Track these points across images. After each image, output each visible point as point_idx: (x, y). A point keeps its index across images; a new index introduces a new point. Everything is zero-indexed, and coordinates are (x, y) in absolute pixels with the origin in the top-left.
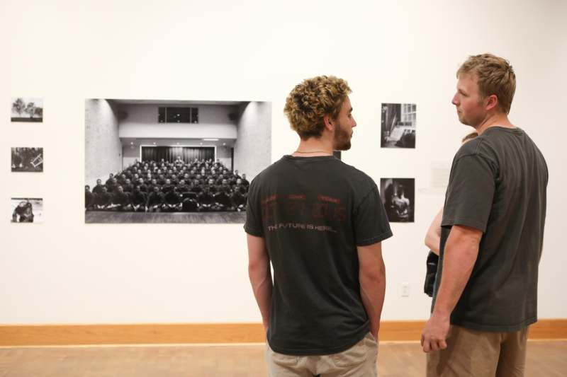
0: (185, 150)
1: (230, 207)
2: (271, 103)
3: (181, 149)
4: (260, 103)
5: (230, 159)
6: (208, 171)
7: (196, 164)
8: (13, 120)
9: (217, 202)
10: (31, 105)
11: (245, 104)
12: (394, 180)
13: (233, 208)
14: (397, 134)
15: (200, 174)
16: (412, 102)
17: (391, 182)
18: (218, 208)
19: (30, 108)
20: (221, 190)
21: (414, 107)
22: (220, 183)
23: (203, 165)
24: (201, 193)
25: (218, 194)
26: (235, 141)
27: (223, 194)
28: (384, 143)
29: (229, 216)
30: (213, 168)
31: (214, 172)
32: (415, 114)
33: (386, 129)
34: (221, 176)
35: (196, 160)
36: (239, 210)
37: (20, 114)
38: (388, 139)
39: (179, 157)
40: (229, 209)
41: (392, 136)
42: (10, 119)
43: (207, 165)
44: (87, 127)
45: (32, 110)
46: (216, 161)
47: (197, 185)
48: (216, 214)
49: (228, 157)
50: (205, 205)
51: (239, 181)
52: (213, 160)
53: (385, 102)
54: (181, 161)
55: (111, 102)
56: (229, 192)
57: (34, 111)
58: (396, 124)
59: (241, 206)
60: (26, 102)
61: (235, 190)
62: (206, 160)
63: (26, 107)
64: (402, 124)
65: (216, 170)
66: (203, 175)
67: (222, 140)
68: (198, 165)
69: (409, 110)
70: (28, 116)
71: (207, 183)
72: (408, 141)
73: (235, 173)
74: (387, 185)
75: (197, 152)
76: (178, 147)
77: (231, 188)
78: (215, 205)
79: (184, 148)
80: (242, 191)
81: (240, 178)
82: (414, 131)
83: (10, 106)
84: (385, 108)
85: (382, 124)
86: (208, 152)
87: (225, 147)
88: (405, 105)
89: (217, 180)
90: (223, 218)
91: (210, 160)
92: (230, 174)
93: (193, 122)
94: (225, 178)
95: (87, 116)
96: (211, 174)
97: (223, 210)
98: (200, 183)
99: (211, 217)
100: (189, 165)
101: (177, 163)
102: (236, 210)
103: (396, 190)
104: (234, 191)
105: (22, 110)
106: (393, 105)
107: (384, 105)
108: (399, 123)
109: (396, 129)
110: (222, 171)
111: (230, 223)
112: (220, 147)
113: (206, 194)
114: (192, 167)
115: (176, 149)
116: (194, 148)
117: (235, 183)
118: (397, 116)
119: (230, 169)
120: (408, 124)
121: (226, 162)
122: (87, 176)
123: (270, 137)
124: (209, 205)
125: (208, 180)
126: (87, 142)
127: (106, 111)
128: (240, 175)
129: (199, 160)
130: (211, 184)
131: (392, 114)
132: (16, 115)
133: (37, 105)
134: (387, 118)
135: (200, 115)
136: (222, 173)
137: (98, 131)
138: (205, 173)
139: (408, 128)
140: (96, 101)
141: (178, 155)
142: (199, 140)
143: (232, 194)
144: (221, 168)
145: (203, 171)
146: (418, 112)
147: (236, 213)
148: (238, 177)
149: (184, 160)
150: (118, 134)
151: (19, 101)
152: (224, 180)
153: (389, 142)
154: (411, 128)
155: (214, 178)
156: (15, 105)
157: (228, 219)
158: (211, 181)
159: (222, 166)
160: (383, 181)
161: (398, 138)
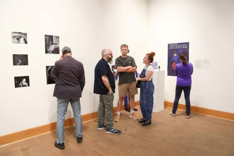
14: (52, 48)
16: (57, 35)
17: (51, 67)
21: (58, 37)
28: (47, 52)
32: (59, 41)
33: (47, 46)
38: (49, 50)
41: (50, 49)
53: (46, 34)
58: (51, 44)
64: (54, 44)
69: (56, 39)
72: (57, 51)
74: (49, 69)
82: (59, 47)
84: (46, 37)
85: (45, 43)
88: (55, 36)
106: (50, 36)
107: (46, 36)
108: (52, 44)
109: (51, 46)
118: (51, 41)
120: (56, 44)
131: (49, 40)
134: (47, 41)
139: (56, 46)
146: (60, 39)
153: (49, 51)
154: (58, 46)
160: (47, 67)
161: (53, 50)
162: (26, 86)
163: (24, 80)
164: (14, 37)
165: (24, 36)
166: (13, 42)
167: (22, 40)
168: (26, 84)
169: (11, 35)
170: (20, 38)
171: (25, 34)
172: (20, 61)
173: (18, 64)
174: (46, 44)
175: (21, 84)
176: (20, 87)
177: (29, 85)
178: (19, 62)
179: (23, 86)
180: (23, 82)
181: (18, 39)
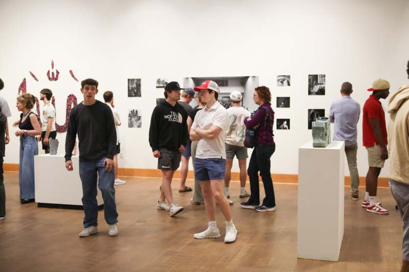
0: (223, 98)
2: (258, 77)
3: (221, 98)
4: (254, 77)
8: (157, 87)
10: (163, 81)
11: (248, 77)
12: (315, 110)
14: (316, 88)
16: (323, 74)
17: (313, 111)
21: (324, 76)
28: (310, 93)
32: (325, 80)
33: (311, 86)
41: (314, 89)
53: (310, 74)
55: (192, 78)
58: (315, 84)
60: (162, 80)
63: (161, 82)
64: (318, 84)
69: (322, 77)
70: (162, 85)
72: (322, 92)
74: (311, 112)
82: (324, 87)
83: (156, 82)
88: (320, 75)
93: (226, 86)
95: (184, 85)
103: (316, 115)
106: (314, 75)
107: (310, 76)
108: (317, 84)
116: (226, 97)
127: (191, 82)
131: (314, 80)
132: (158, 85)
135: (229, 82)
139: (321, 86)
140: (187, 78)
146: (326, 78)
149: (222, 102)
154: (323, 86)
156: (158, 81)
160: (309, 110)
161: (317, 90)
162: (286, 129)
163: (285, 123)
164: (279, 80)
165: (287, 79)
166: (278, 85)
167: (285, 82)
168: (287, 126)
169: (276, 79)
170: (284, 80)
171: (289, 77)
172: (283, 103)
173: (281, 106)
174: (309, 85)
175: (282, 126)
176: (281, 129)
177: (289, 128)
178: (281, 104)
179: (284, 128)
180: (284, 124)
181: (282, 82)
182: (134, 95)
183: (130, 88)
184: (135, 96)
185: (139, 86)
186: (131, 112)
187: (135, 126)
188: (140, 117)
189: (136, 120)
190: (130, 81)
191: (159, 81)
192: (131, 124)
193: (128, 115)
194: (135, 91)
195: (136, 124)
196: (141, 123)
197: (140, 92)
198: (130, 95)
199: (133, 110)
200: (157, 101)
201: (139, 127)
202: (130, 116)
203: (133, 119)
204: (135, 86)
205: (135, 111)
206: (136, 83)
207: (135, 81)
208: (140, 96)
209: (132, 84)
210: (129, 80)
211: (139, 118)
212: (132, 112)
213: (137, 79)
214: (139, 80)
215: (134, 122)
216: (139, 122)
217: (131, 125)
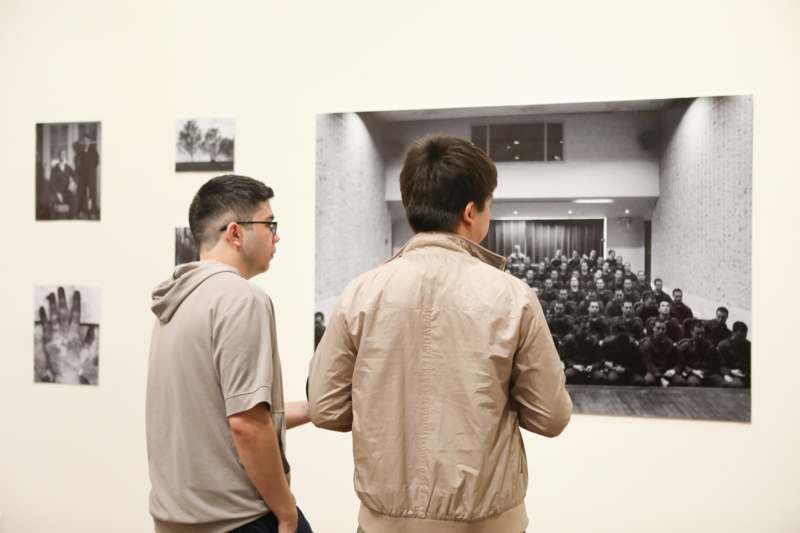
0: (533, 228)
1: (643, 374)
2: (750, 99)
3: (522, 227)
4: (719, 101)
5: (642, 250)
6: (587, 281)
7: (557, 263)
8: (180, 168)
9: (610, 360)
10: (212, 133)
11: (682, 105)
13: (648, 377)
15: (568, 287)
18: (612, 376)
19: (211, 142)
20: (618, 329)
22: (616, 310)
23: (575, 265)
24: (569, 336)
25: (611, 338)
26: (653, 203)
27: (623, 340)
29: (639, 397)
30: (598, 274)
31: (600, 283)
34: (619, 292)
35: (558, 253)
36: (665, 382)
37: (192, 154)
39: (518, 247)
40: (638, 378)
42: (174, 167)
43: (584, 266)
44: (321, 179)
45: (214, 145)
46: (606, 256)
47: (560, 316)
48: (606, 391)
49: (639, 246)
50: (579, 367)
51: (664, 307)
52: (600, 253)
54: (521, 255)
55: (367, 117)
56: (639, 335)
57: (218, 148)
59: (671, 372)
60: (203, 128)
61: (655, 329)
62: (581, 254)
63: (203, 139)
65: (607, 278)
66: (575, 290)
67: (621, 202)
68: (564, 266)
70: (206, 158)
71: (585, 311)
73: (653, 287)
75: (558, 234)
76: (517, 221)
77: (645, 325)
78: (603, 366)
79: (528, 222)
80: (672, 332)
81: (667, 298)
83: (174, 138)
86: (587, 233)
87: (630, 219)
89: (609, 304)
90: (624, 401)
91: (593, 253)
92: (642, 287)
93: (551, 158)
94: (628, 298)
95: (319, 152)
96: (594, 287)
97: (623, 380)
98: (568, 310)
99: (594, 397)
100: (542, 265)
101: (514, 261)
102: (657, 383)
104: (650, 332)
105: (196, 145)
110: (622, 280)
111: (641, 416)
112: (619, 220)
113: (580, 338)
114: (548, 270)
115: (512, 226)
116: (552, 223)
117: (654, 311)
119: (641, 276)
121: (631, 259)
122: (319, 292)
123: (748, 191)
124: (590, 367)
125: (588, 304)
126: (319, 213)
127: (358, 137)
128: (667, 290)
129: (565, 253)
130: (594, 315)
132: (186, 158)
133: (224, 133)
135: (569, 141)
136: (621, 287)
137: (341, 188)
138: (580, 287)
140: (338, 117)
141: (517, 243)
142: (566, 202)
143: (647, 341)
144: (619, 273)
145: (574, 281)
147: (655, 390)
148: (663, 297)
149: (529, 254)
150: (383, 191)
151: (190, 126)
152: (627, 304)
155: (603, 299)
156: (184, 136)
157: (636, 403)
158: (594, 306)
159: (623, 269)
182: (64, 208)
183: (48, 175)
184: (69, 216)
185: (88, 161)
186: (51, 298)
187: (68, 375)
188: (92, 327)
189: (70, 346)
190: (49, 135)
191: (188, 136)
192: (49, 365)
193: (33, 316)
194: (73, 186)
195: (71, 364)
196: (96, 362)
197: (95, 196)
198: (44, 212)
199: (61, 291)
200: (178, 244)
201: (84, 381)
202: (42, 320)
203: (58, 340)
204: (72, 164)
205: (69, 295)
206: (77, 147)
207: (73, 136)
208: (94, 214)
209: (56, 153)
210: (40, 127)
211: (90, 333)
212: (56, 299)
213: (82, 126)
214: (90, 130)
215: (64, 352)
216: (86, 353)
217: (47, 371)
